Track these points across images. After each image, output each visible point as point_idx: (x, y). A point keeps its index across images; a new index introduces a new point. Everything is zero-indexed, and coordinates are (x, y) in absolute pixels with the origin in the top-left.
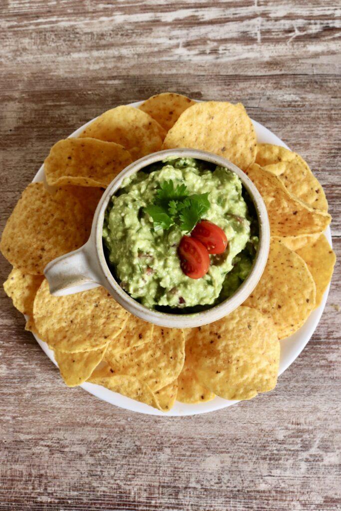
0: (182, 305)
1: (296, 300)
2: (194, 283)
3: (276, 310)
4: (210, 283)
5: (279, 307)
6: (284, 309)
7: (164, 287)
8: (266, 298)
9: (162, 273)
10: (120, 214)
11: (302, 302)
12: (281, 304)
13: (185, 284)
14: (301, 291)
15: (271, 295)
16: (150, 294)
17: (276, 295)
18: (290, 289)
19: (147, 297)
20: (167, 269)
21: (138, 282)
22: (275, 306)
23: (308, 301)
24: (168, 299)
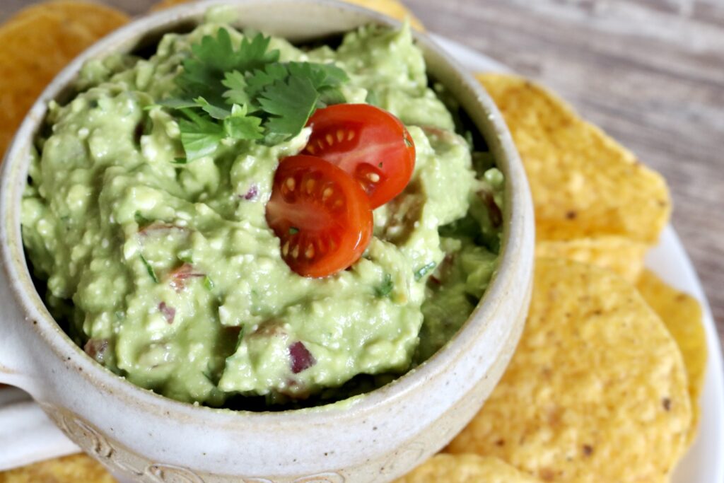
0: (303, 377)
1: (631, 410)
2: (331, 295)
3: (581, 465)
4: (384, 290)
5: (588, 450)
6: (604, 453)
7: (236, 323)
8: (545, 435)
9: (223, 275)
10: (76, 132)
11: (650, 413)
12: (589, 441)
13: (306, 303)
14: (641, 379)
15: (557, 421)
16: (192, 358)
17: (569, 417)
18: (610, 384)
19: (180, 375)
20: (238, 260)
21: (145, 319)
22: (573, 452)
23: (667, 404)
24: (255, 360)
